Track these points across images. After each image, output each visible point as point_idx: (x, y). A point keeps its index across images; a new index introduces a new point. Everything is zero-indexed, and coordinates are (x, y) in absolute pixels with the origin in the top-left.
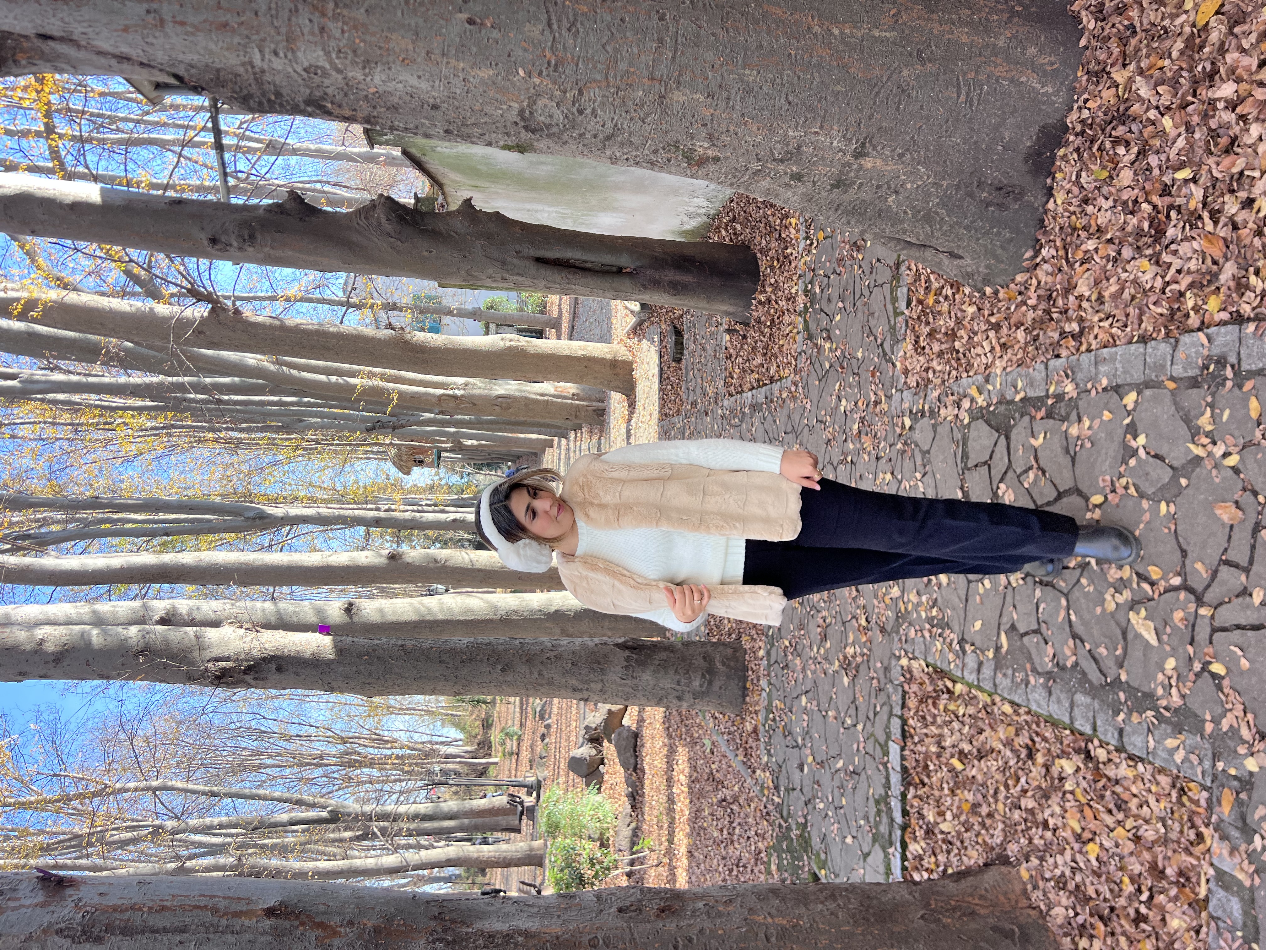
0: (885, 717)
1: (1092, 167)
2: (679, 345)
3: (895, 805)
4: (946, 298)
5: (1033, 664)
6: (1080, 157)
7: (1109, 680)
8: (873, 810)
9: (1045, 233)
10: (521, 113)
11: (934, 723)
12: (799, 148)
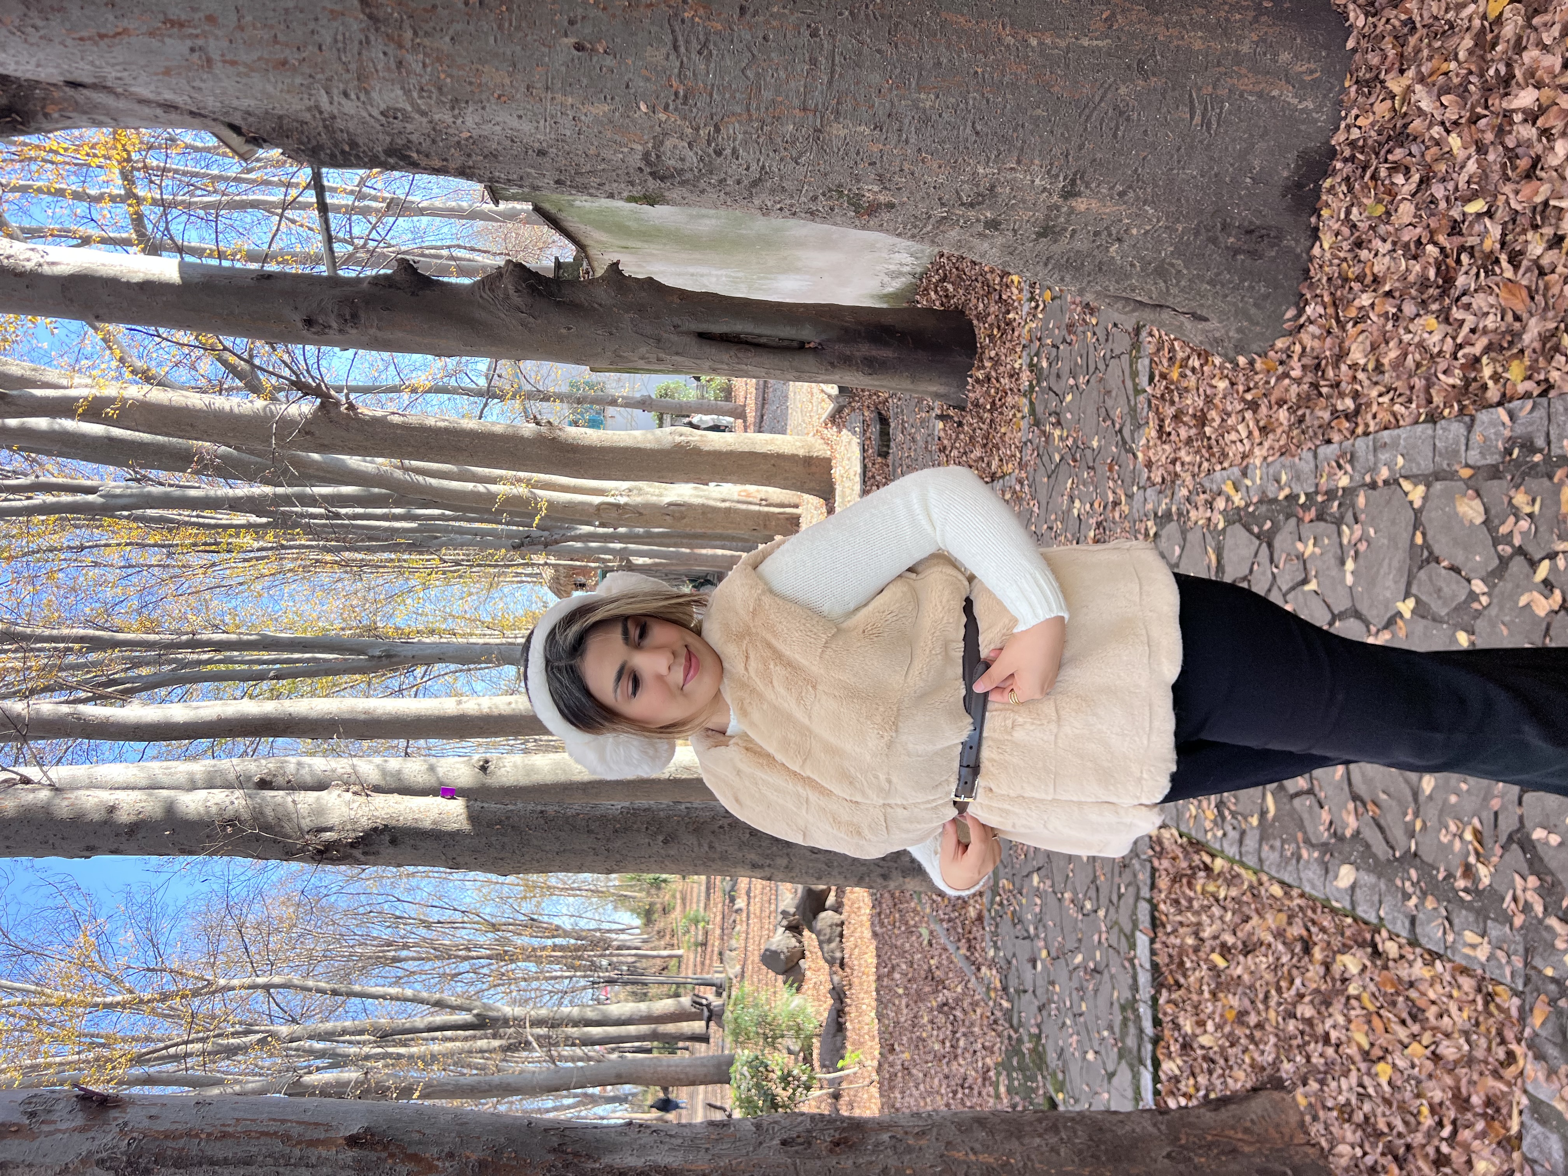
0: (1131, 901)
1: (1365, 201)
2: (885, 436)
3: (1145, 1011)
4: (1193, 370)
5: (1305, 833)
6: (1350, 189)
7: (1398, 854)
8: (1118, 1019)
9: (1312, 287)
10: (646, 156)
11: (1190, 908)
12: (992, 188)
